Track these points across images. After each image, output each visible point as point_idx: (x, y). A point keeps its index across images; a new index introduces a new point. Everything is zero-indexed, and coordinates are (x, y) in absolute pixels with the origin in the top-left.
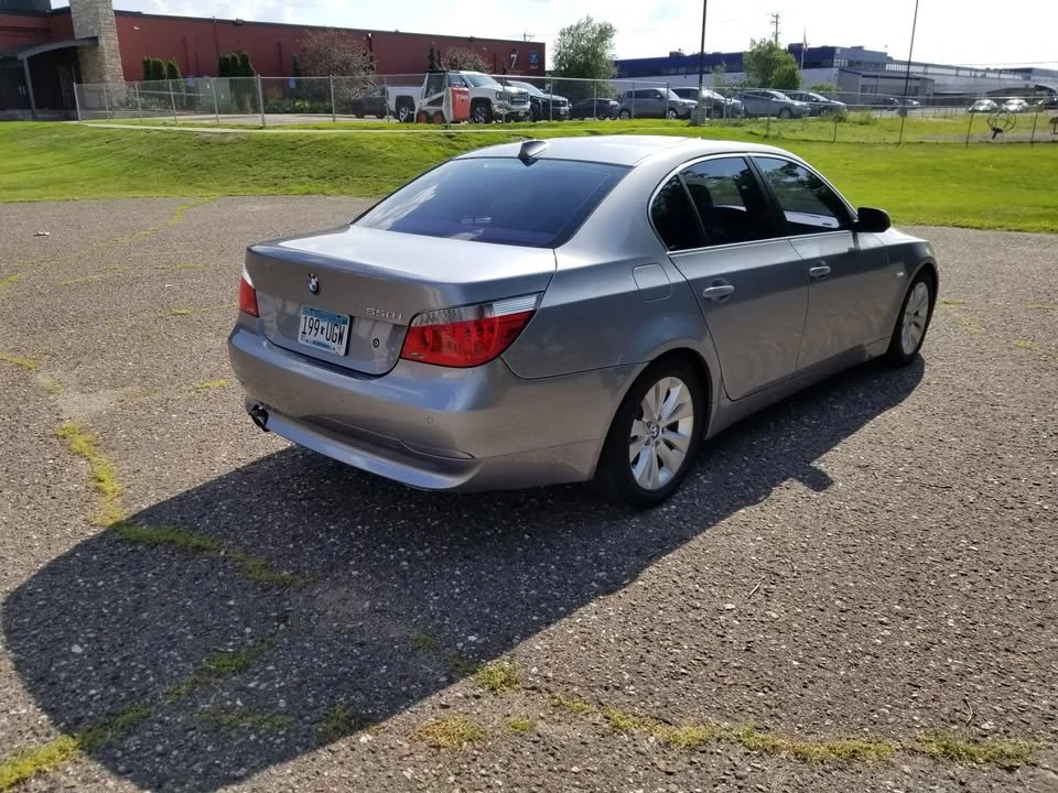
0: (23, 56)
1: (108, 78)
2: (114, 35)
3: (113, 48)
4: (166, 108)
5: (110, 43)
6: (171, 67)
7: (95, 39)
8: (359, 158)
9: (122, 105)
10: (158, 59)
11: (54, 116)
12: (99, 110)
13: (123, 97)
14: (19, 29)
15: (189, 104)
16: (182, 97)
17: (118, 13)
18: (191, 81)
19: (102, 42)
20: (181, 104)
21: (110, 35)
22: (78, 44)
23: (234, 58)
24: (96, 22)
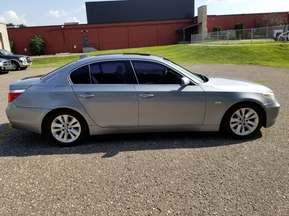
0: (184, 29)
1: (203, 33)
2: (206, 22)
3: (205, 25)
4: (216, 39)
5: (205, 24)
6: (219, 28)
7: (201, 23)
8: (245, 53)
9: (205, 39)
10: (216, 27)
11: (188, 43)
12: (199, 40)
13: (205, 37)
14: (184, 23)
15: (223, 38)
16: (221, 36)
17: (208, 16)
18: (224, 32)
19: (203, 24)
20: (221, 38)
21: (205, 22)
22: (198, 25)
23: (239, 25)
24: (202, 19)
